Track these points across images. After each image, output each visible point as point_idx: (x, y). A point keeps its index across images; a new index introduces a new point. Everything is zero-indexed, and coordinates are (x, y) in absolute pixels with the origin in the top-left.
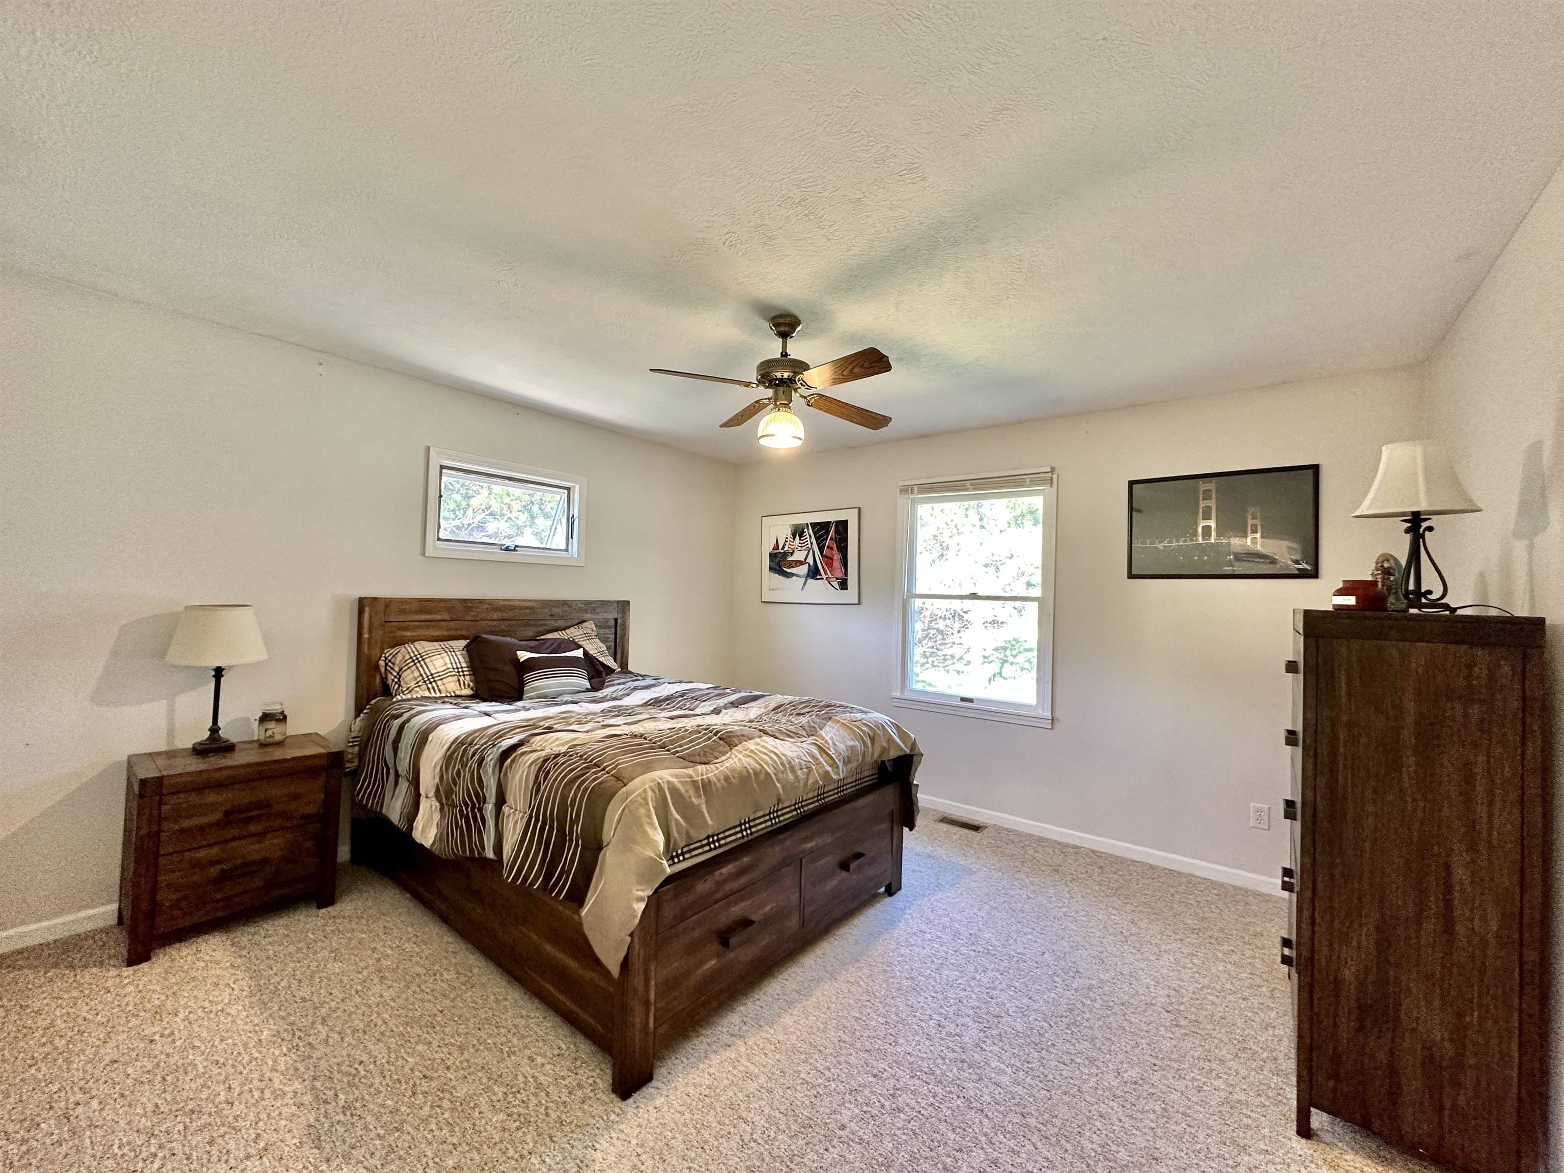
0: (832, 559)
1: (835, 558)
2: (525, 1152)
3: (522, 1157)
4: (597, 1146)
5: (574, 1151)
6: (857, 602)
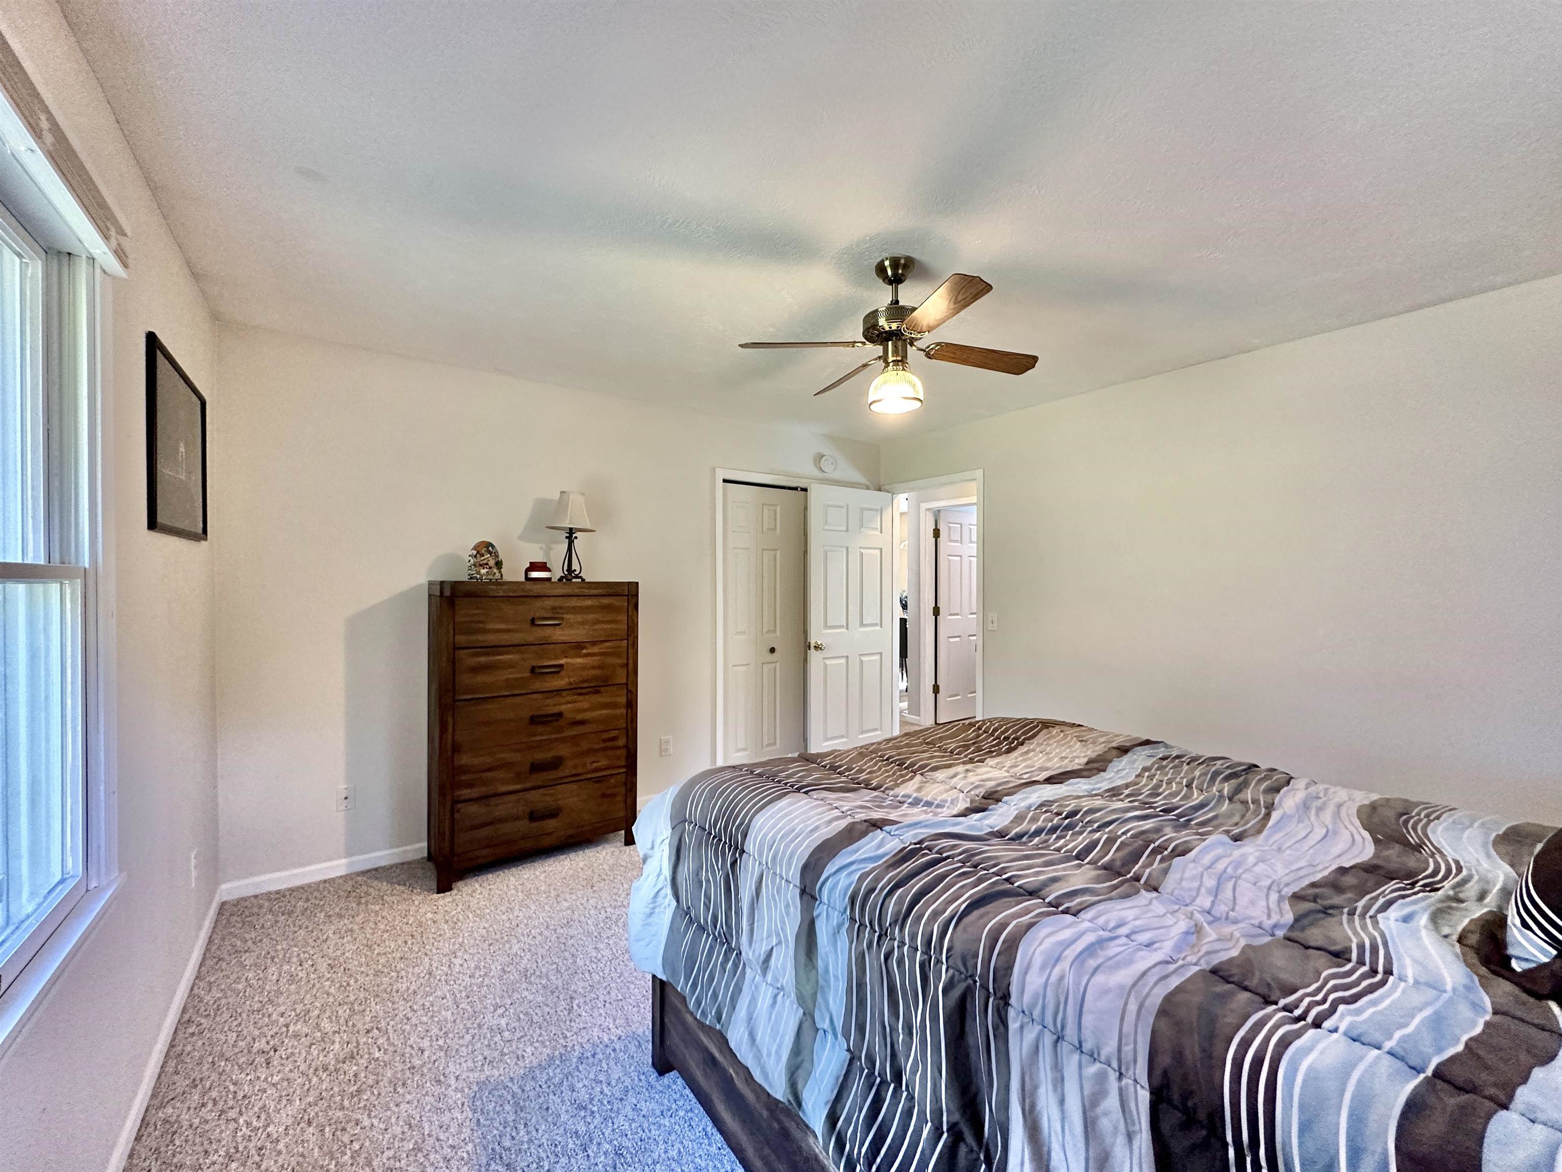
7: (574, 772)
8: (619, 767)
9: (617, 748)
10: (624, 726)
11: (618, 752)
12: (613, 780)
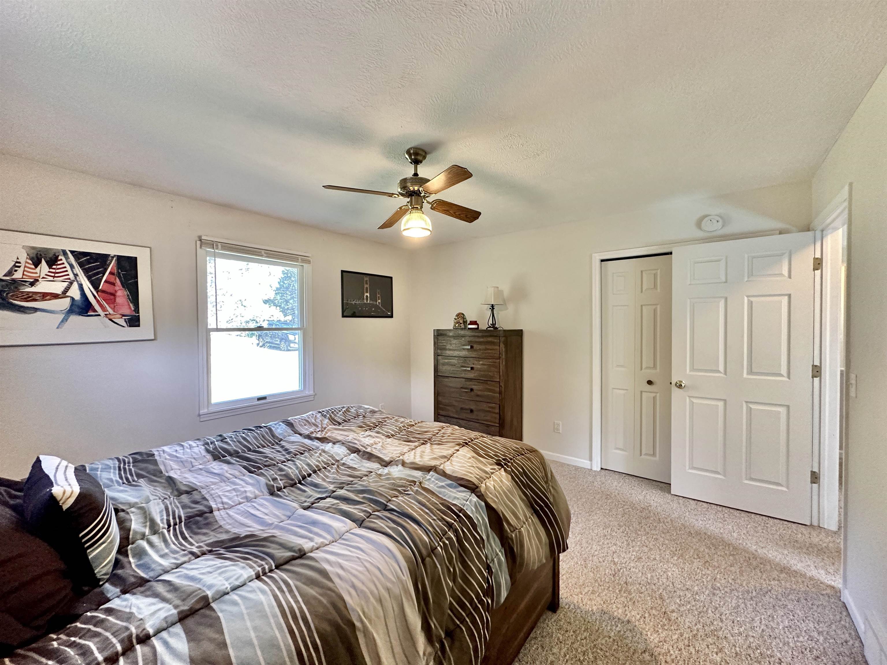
0: (114, 295)
1: (119, 293)
2: (611, 640)
3: (614, 640)
4: (590, 609)
5: (598, 617)
6: (153, 338)
7: (477, 418)
8: (495, 423)
9: (495, 413)
10: (499, 403)
11: (494, 415)
12: (493, 428)
